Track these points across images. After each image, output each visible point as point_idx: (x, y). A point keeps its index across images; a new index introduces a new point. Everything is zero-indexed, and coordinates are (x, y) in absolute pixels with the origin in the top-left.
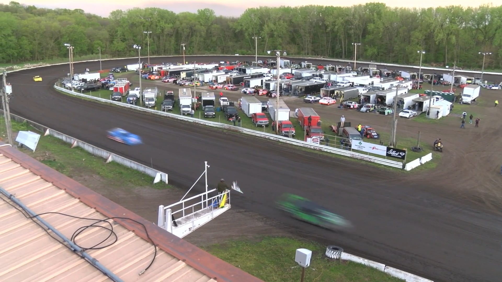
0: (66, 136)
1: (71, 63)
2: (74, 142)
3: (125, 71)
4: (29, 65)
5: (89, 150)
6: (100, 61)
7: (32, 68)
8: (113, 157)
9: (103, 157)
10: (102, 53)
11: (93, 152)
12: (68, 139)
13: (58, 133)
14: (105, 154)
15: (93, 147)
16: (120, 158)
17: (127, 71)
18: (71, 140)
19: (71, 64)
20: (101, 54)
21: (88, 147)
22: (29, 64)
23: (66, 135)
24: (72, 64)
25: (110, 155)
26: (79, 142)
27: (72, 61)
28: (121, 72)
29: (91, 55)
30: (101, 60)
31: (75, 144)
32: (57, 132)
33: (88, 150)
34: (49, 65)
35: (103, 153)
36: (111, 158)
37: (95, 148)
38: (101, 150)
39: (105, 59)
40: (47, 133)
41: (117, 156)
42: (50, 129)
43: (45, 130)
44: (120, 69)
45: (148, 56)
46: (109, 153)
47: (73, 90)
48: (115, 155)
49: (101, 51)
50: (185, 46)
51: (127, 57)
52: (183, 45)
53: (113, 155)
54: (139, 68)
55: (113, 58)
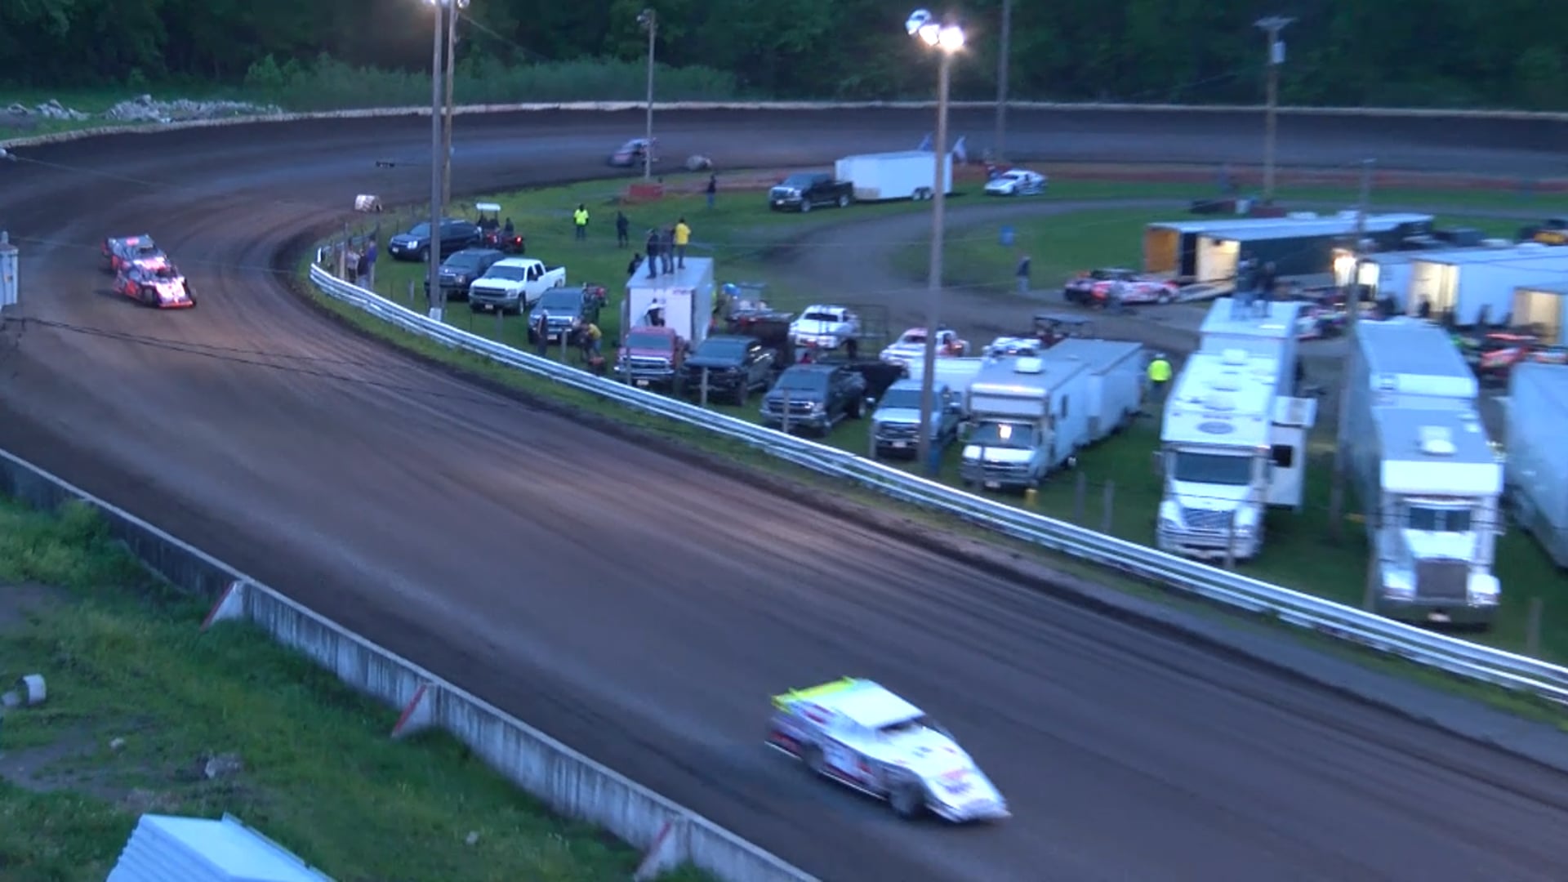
0: (360, 647)
1: (444, 110)
2: (418, 698)
3: (838, 205)
4: (144, 104)
5: (521, 769)
6: (643, 112)
7: (166, 122)
8: (686, 843)
9: (617, 831)
10: (664, 53)
11: (549, 785)
12: (372, 668)
13: (311, 621)
14: (631, 811)
15: (552, 753)
16: (741, 856)
17: (844, 202)
18: (393, 681)
19: (443, 118)
20: (656, 58)
21: (512, 745)
22: (148, 97)
23: (367, 643)
24: (449, 121)
25: (667, 827)
26: (452, 702)
27: (449, 100)
28: (806, 208)
29: (588, 68)
30: (657, 106)
31: (423, 713)
32: (300, 615)
33: (511, 764)
34: (280, 116)
35: (616, 808)
36: (678, 847)
37: (568, 758)
38: (605, 777)
39: (684, 100)
40: (230, 605)
41: (718, 837)
42: (252, 581)
43: (218, 584)
44: (807, 185)
45: (993, 97)
46: (666, 809)
47: (436, 311)
48: (707, 831)
49: (659, 42)
50: (1283, 35)
51: (839, 99)
52: (1273, 23)
53: (691, 822)
54: (928, 181)
55: (738, 95)
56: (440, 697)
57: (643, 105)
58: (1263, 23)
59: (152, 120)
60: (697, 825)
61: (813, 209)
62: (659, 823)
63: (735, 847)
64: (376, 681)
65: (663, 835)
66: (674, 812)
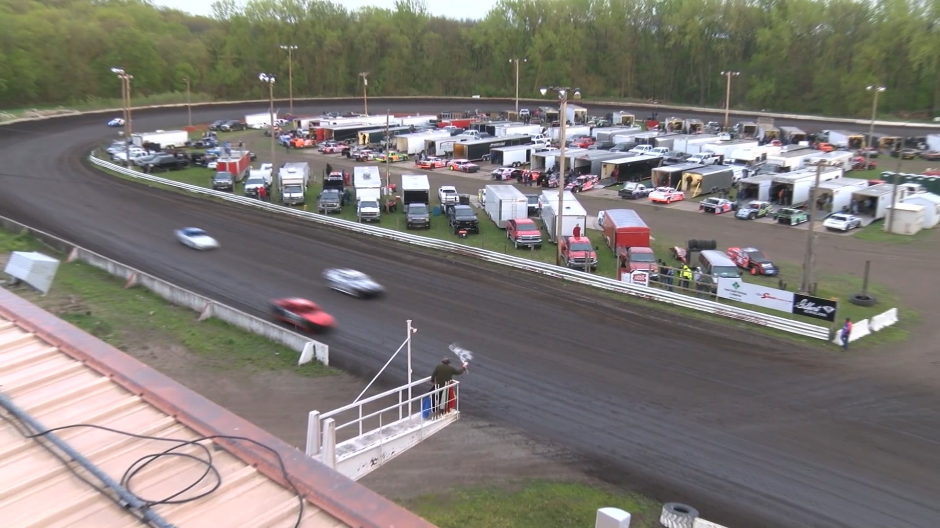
0: (114, 263)
1: (127, 109)
2: (132, 276)
3: (242, 129)
4: (34, 111)
5: (163, 293)
6: (187, 106)
7: (42, 117)
8: (213, 309)
9: (193, 307)
10: (193, 90)
11: (173, 297)
12: (118, 269)
13: (98, 256)
14: (196, 302)
15: (172, 287)
16: (227, 311)
17: (244, 128)
18: (124, 272)
19: (127, 111)
20: (191, 91)
21: (161, 287)
22: (36, 110)
25: (207, 305)
26: (142, 276)
27: (129, 106)
28: (232, 130)
29: (169, 94)
30: (191, 104)
31: (134, 281)
32: (95, 255)
33: (160, 292)
34: (78, 113)
35: (192, 301)
36: (210, 310)
37: (176, 289)
38: (188, 293)
39: (199, 102)
40: (74, 255)
41: (222, 307)
42: (79, 247)
43: (69, 249)
44: (231, 124)
45: (289, 97)
46: (206, 300)
47: (130, 167)
48: (218, 305)
49: (191, 86)
50: (367, 78)
51: (245, 100)
52: (364, 74)
53: (214, 303)
54: (269, 123)
55: (215, 100)
56: (139, 275)
57: (187, 104)
58: (361, 74)
59: (37, 116)
60: (216, 304)
61: (234, 131)
62: (204, 304)
63: (226, 308)
64: (119, 272)
65: (206, 307)
66: (209, 301)
